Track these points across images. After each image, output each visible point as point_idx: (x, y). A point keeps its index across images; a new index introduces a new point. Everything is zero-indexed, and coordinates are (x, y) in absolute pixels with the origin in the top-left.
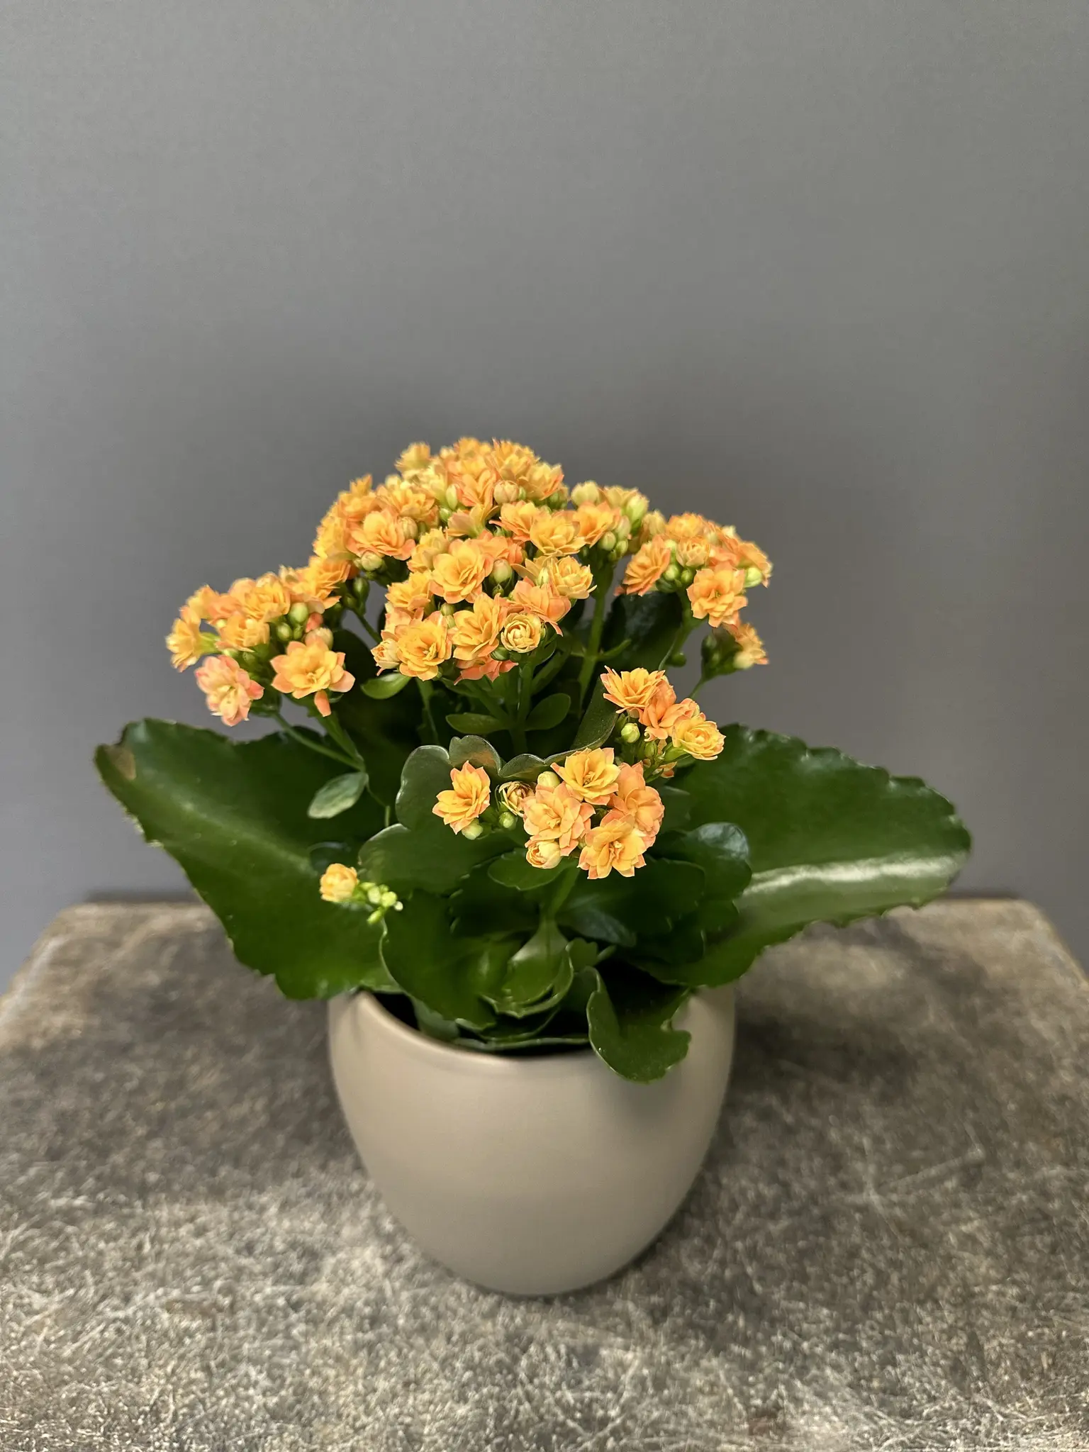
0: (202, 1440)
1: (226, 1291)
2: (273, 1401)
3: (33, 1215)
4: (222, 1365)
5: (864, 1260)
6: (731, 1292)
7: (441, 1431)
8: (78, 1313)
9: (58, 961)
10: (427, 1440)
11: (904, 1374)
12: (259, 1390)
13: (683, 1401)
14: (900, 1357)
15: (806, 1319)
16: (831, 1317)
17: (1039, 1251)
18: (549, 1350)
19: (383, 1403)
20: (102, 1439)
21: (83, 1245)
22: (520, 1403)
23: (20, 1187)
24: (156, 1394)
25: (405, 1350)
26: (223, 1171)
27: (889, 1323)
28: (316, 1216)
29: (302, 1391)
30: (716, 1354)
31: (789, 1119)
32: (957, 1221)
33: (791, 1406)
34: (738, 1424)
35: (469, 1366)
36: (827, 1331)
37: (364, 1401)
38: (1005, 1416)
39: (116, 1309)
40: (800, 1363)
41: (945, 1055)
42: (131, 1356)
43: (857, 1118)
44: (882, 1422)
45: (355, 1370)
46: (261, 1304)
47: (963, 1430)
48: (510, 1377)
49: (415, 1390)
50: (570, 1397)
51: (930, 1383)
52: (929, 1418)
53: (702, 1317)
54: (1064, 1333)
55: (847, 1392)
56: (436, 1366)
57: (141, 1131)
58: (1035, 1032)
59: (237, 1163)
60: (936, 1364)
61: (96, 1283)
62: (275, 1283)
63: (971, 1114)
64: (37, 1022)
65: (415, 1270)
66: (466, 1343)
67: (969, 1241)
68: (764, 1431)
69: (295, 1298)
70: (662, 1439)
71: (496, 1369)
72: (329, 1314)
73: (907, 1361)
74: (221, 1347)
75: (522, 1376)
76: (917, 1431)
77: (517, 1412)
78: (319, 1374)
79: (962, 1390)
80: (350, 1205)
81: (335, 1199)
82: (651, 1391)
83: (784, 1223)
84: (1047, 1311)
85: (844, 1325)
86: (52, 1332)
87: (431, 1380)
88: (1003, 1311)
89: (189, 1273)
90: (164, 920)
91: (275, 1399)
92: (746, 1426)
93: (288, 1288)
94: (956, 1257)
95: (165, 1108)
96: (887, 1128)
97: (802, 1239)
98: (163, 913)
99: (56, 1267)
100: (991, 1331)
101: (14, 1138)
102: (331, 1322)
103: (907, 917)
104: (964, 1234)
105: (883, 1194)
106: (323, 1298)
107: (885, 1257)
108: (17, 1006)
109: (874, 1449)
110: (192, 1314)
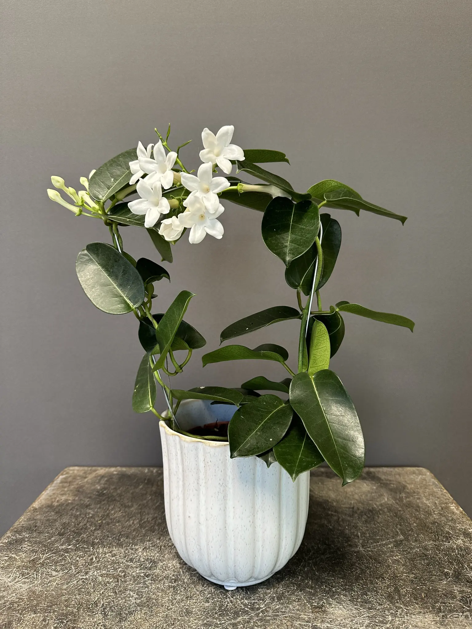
1: (123, 571)
3: (53, 551)
4: (120, 591)
5: (357, 566)
6: (307, 574)
8: (68, 577)
9: (64, 482)
10: (194, 613)
12: (133, 598)
13: (288, 603)
14: (369, 593)
15: (334, 582)
16: (343, 582)
17: (422, 565)
20: (76, 611)
21: (71, 558)
23: (48, 543)
24: (96, 599)
25: (187, 588)
26: (122, 540)
27: (365, 584)
28: (156, 552)
30: (301, 591)
32: (392, 556)
33: (328, 606)
34: (308, 610)
36: (342, 586)
37: (172, 602)
39: (82, 576)
40: (332, 594)
43: (356, 527)
44: (361, 611)
45: (168, 594)
46: (135, 575)
47: (391, 613)
50: (246, 602)
51: (380, 600)
52: (378, 610)
53: (296, 581)
54: (431, 587)
55: (349, 602)
56: (198, 593)
57: (93, 528)
58: (425, 504)
60: (382, 595)
61: (75, 569)
62: (140, 570)
63: (399, 526)
68: (316, 612)
69: (147, 574)
73: (371, 594)
76: (374, 613)
78: (156, 594)
79: (391, 602)
83: (328, 556)
84: (425, 581)
85: (348, 584)
86: (59, 582)
87: (196, 597)
88: (408, 581)
89: (109, 567)
90: (102, 471)
91: (139, 601)
92: (311, 611)
93: (145, 571)
94: (391, 566)
95: (102, 522)
96: (367, 530)
97: (334, 560)
98: (101, 469)
99: (61, 564)
100: (404, 587)
101: (46, 530)
102: (160, 580)
103: (379, 472)
104: (395, 560)
105: (365, 548)
106: (158, 573)
107: (365, 565)
108: (48, 494)
109: (358, 618)
110: (110, 578)
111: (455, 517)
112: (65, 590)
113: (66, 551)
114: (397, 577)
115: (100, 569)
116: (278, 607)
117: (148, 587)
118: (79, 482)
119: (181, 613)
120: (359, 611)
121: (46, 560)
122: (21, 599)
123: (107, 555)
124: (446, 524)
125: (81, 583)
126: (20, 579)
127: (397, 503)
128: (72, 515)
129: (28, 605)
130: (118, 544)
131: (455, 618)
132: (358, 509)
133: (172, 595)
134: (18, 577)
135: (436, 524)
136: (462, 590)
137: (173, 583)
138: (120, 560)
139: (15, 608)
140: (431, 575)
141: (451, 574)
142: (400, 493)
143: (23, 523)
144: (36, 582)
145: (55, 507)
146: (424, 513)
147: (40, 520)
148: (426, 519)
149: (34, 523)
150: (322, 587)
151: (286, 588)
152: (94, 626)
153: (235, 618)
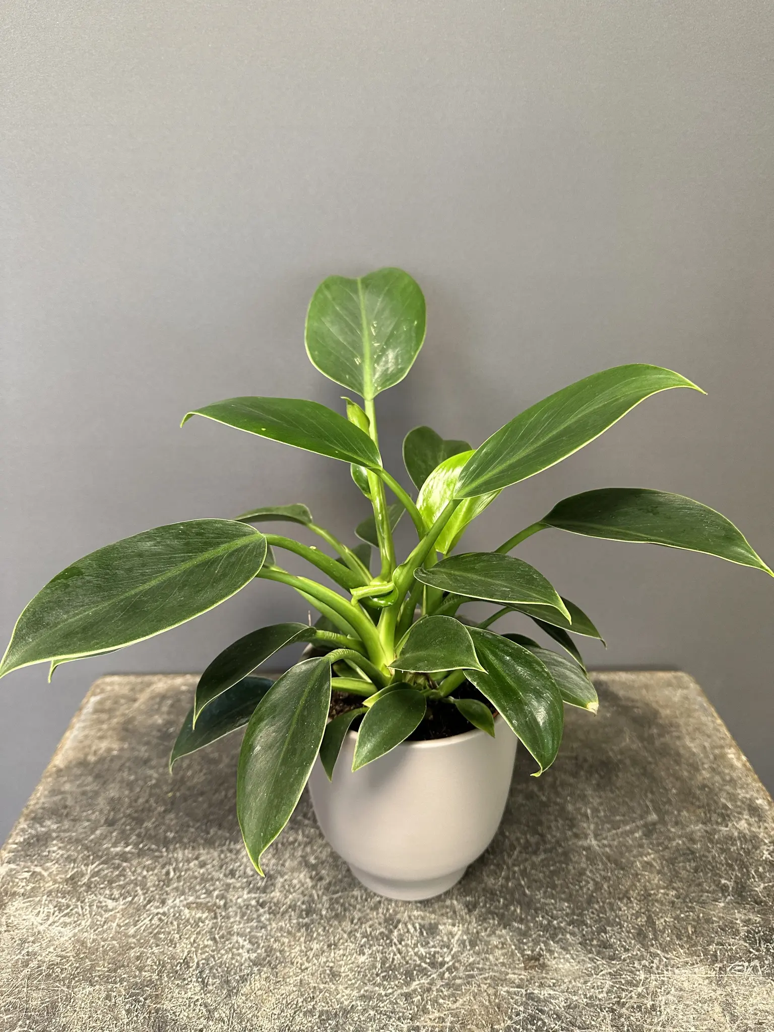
0: (214, 977)
1: (222, 897)
2: (253, 956)
3: (101, 857)
4: (222, 937)
5: (588, 877)
6: (512, 894)
7: (351, 970)
8: (135, 911)
9: (99, 710)
10: (343, 975)
11: (611, 937)
12: (245, 950)
13: (487, 952)
14: (608, 928)
15: (555, 908)
16: (569, 907)
17: (687, 871)
18: (410, 926)
19: (316, 956)
20: (157, 977)
21: (133, 873)
22: (395, 955)
23: (91, 841)
24: (186, 953)
25: (327, 928)
26: (212, 832)
27: (602, 910)
28: (270, 856)
29: (269, 951)
30: (505, 928)
31: (544, 799)
32: (641, 855)
33: (548, 955)
34: (518, 964)
35: (365, 935)
36: (567, 915)
37: (306, 955)
38: (667, 959)
39: (157, 907)
40: (553, 933)
41: (635, 762)
42: (169, 933)
43: (583, 797)
44: (598, 963)
45: (299, 939)
46: (242, 904)
47: (643, 966)
48: (388, 941)
49: (334, 949)
50: (422, 951)
51: (625, 942)
52: (624, 960)
53: (496, 907)
54: (701, 915)
55: (579, 947)
56: (345, 936)
57: (161, 809)
58: (688, 749)
59: (220, 826)
60: (629, 932)
61: (144, 894)
62: (249, 893)
63: (650, 795)
64: (90, 747)
65: (330, 883)
66: (361, 924)
67: (648, 865)
68: (532, 967)
69: (261, 900)
70: (476, 972)
71: (380, 937)
72: (282, 910)
73: (613, 930)
74: (221, 927)
75: (395, 940)
76: (618, 967)
77: (393, 959)
78: (279, 941)
79: (643, 946)
80: (289, 849)
81: (280, 845)
82: (468, 948)
83: (542, 856)
84: (692, 903)
85: (577, 912)
86: (121, 921)
87: (343, 944)
88: (667, 904)
89: (198, 887)
90: (161, 684)
91: (255, 955)
92: (523, 965)
93: (257, 895)
94: (641, 875)
95: (174, 796)
96: (601, 804)
97: (553, 865)
98: (160, 680)
99: (119, 885)
100: (660, 915)
101: (85, 814)
102: (284, 913)
103: (613, 681)
104: (646, 862)
105: (599, 841)
106: (278, 901)
107: (600, 875)
108: (76, 736)
109: (595, 976)
110: (202, 910)
111: (734, 775)
112: (134, 936)
113: (124, 857)
114: (650, 895)
115: (183, 893)
116: (471, 960)
117: (264, 927)
118: (125, 710)
119: (322, 976)
120: (595, 963)
121: (92, 876)
122: (65, 957)
123: (192, 865)
124: (721, 790)
125: (158, 923)
126: (57, 918)
127: (645, 748)
128: (122, 781)
129: (77, 968)
130: (206, 840)
131: (737, 973)
132: (585, 760)
133: (305, 943)
134: (53, 914)
135: (706, 789)
136: (747, 918)
137: (304, 918)
138: (214, 873)
139: (58, 976)
140: (702, 891)
141: (731, 889)
142: (650, 727)
143: (42, 800)
144: (83, 923)
145: (91, 766)
146: (686, 767)
147: (71, 793)
148: (691, 779)
149: (61, 800)
150: (537, 919)
151: (482, 923)
152: (190, 1006)
153: (408, 984)
